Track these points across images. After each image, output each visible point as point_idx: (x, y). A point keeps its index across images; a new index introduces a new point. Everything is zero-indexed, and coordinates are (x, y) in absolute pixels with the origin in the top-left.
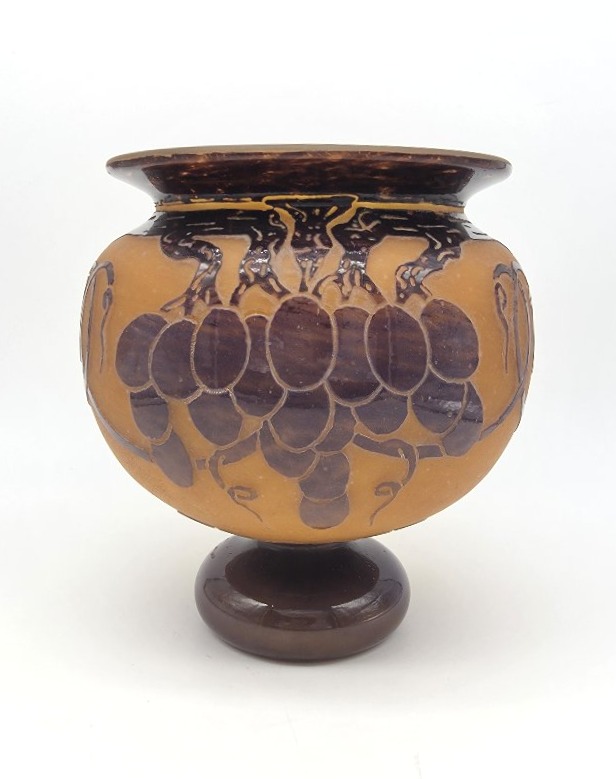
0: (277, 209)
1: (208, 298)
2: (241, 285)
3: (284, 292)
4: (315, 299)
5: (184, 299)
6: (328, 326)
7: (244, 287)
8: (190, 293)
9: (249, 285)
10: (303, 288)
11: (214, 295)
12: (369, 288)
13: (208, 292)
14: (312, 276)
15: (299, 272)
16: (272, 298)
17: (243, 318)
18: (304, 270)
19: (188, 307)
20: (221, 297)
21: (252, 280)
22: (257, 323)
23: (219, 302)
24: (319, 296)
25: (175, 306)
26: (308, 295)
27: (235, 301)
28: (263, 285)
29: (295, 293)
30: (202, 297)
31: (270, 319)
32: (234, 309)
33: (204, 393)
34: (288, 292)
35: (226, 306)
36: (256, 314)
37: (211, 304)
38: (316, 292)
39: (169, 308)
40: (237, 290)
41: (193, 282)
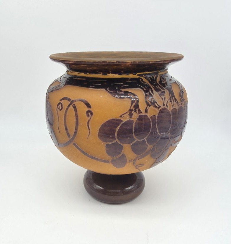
0: (141, 77)
1: (137, 112)
2: (147, 106)
3: (160, 107)
4: (167, 107)
5: (129, 113)
6: (170, 115)
7: (148, 107)
8: (131, 110)
9: (150, 106)
10: (164, 105)
11: (139, 110)
12: (176, 102)
13: (137, 110)
14: (165, 101)
16: (156, 109)
17: (149, 117)
18: (162, 99)
19: (131, 115)
20: (142, 111)
21: (150, 104)
22: (153, 118)
23: (142, 113)
24: (168, 106)
25: (126, 115)
26: (165, 107)
27: (146, 111)
28: (154, 105)
29: (162, 107)
30: (135, 111)
31: (157, 115)
32: (146, 114)
33: (137, 141)
35: (144, 113)
36: (153, 115)
37: (138, 114)
38: (167, 106)
39: (122, 116)
40: (146, 108)
41: (131, 106)
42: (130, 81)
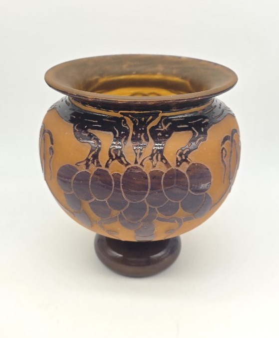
0: (125, 117)
1: (95, 163)
2: (110, 159)
3: (128, 164)
4: (141, 167)
5: (85, 162)
6: (146, 178)
7: (111, 160)
8: (88, 160)
9: (113, 160)
10: (136, 162)
11: (98, 162)
12: (164, 161)
13: (95, 161)
14: (140, 157)
15: (135, 155)
16: (123, 166)
17: (110, 173)
18: (136, 154)
19: (87, 166)
20: (101, 164)
21: (114, 158)
22: (116, 176)
23: (100, 166)
24: (143, 166)
25: (82, 164)
26: (138, 165)
27: (107, 166)
28: (119, 160)
29: (133, 164)
30: (93, 163)
31: (122, 174)
32: (107, 169)
33: (95, 200)
34: (129, 164)
35: (103, 168)
36: (116, 173)
37: (97, 166)
38: (141, 164)
39: (79, 164)
40: (108, 161)
41: (89, 155)
42: (108, 120)
